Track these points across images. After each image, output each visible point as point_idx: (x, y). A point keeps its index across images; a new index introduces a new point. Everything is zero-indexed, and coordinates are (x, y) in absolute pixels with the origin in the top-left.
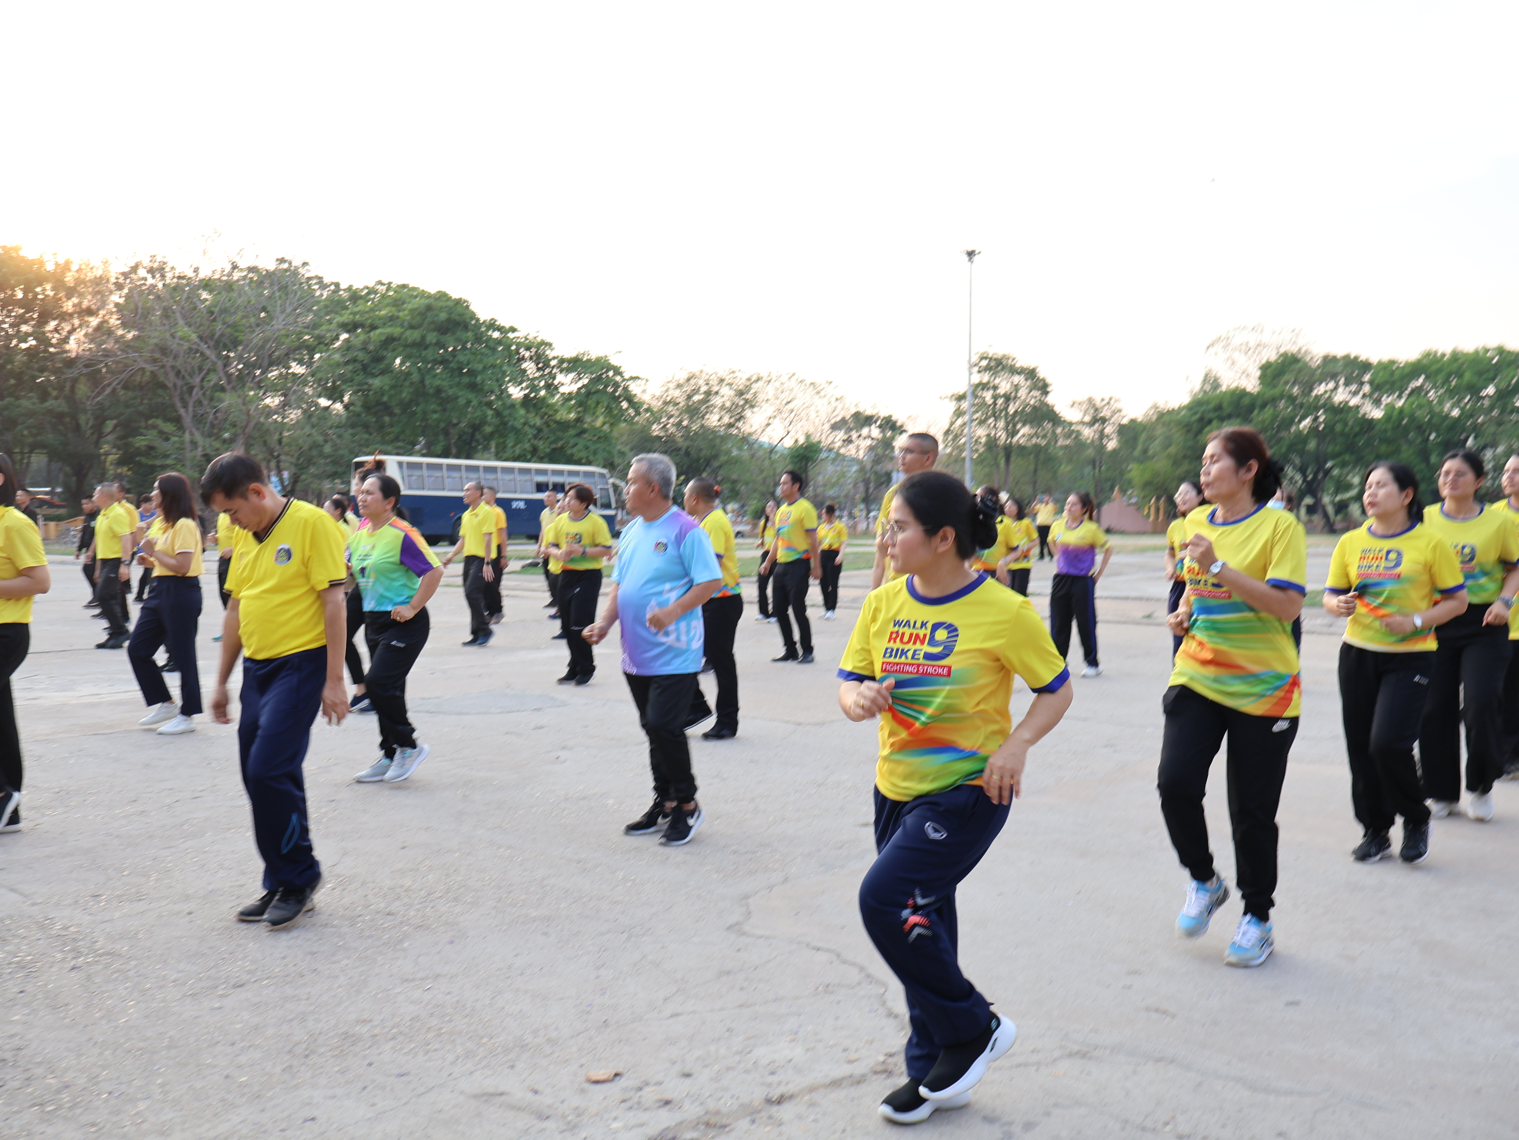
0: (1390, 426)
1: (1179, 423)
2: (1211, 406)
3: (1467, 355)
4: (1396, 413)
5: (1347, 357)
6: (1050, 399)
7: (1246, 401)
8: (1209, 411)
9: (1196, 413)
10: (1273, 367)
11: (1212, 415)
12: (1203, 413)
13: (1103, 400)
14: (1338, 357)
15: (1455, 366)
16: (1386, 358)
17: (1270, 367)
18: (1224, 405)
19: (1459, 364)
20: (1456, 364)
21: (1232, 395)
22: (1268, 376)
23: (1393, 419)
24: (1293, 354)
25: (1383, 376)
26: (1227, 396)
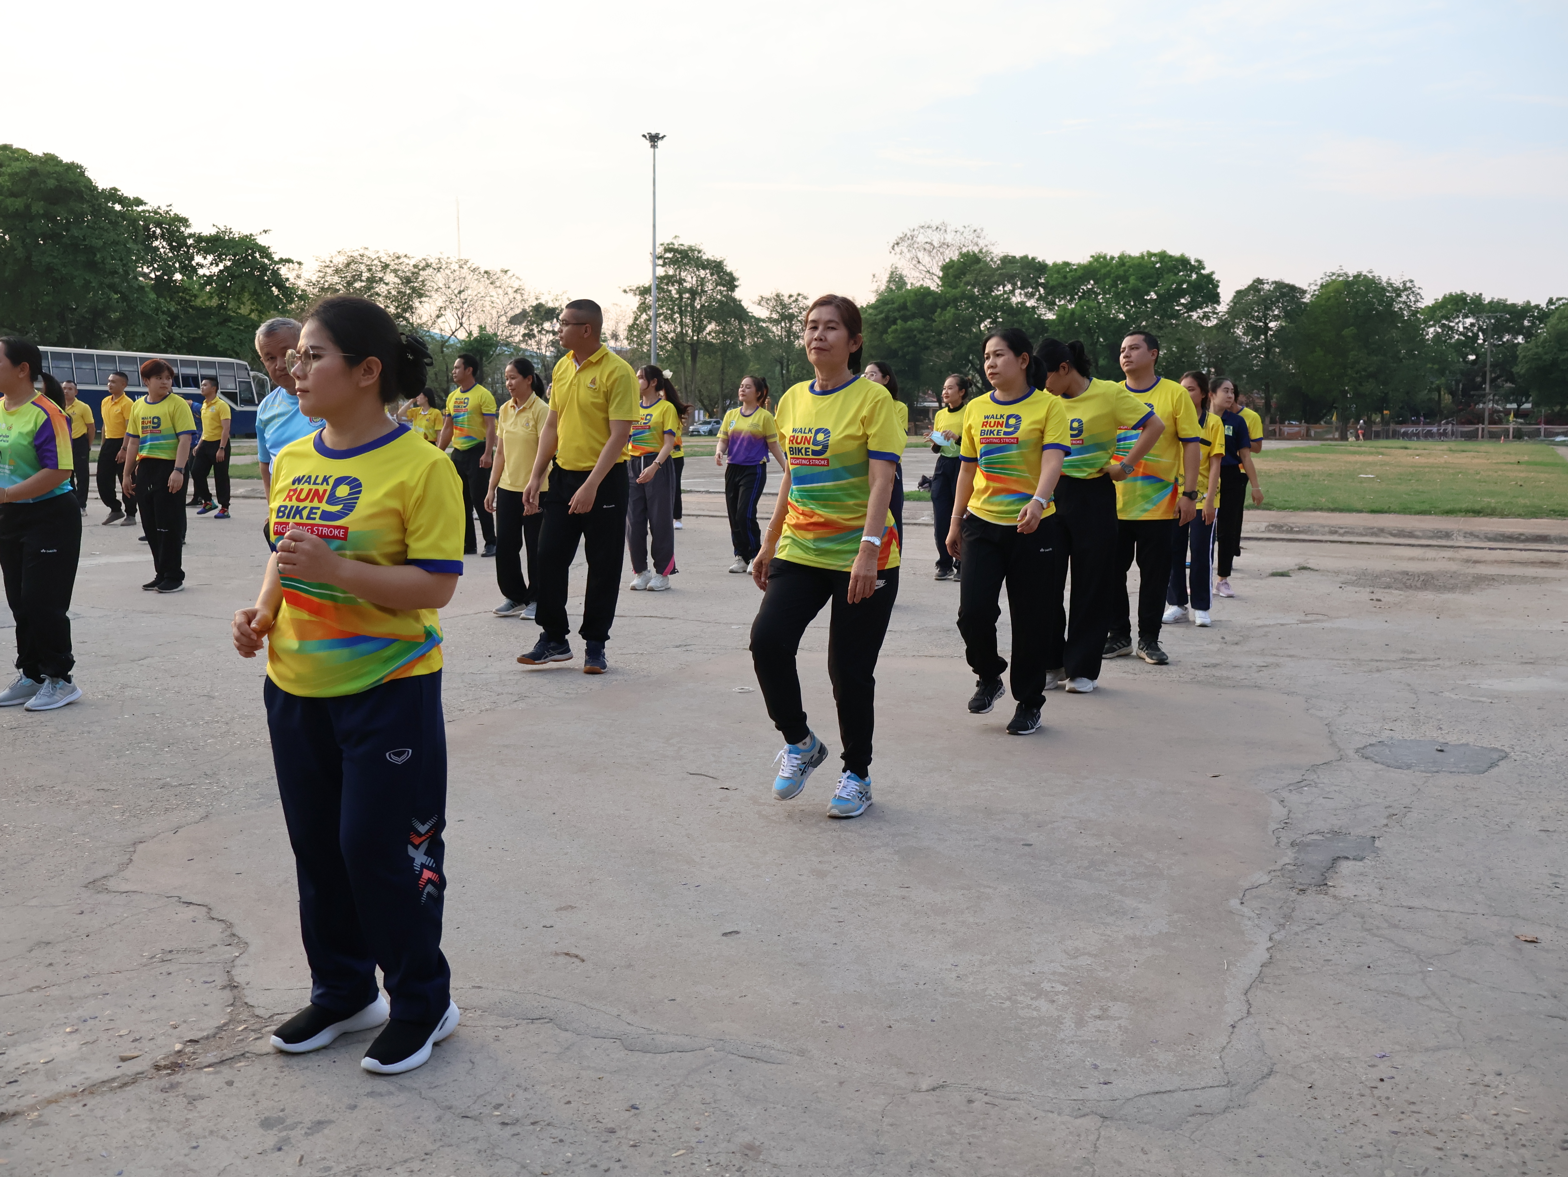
0: (1061, 328)
2: (895, 306)
3: (1133, 259)
4: (1068, 315)
5: (1025, 258)
6: (737, 294)
7: (930, 300)
8: (894, 310)
9: (881, 312)
10: (956, 266)
11: (896, 314)
12: (889, 311)
13: (790, 296)
14: (1017, 257)
15: (1122, 270)
16: (1060, 261)
17: (952, 267)
18: (909, 304)
19: (1126, 268)
20: (1123, 268)
21: (916, 295)
22: (950, 275)
23: (1065, 321)
24: (974, 254)
25: (1057, 278)
26: (912, 294)
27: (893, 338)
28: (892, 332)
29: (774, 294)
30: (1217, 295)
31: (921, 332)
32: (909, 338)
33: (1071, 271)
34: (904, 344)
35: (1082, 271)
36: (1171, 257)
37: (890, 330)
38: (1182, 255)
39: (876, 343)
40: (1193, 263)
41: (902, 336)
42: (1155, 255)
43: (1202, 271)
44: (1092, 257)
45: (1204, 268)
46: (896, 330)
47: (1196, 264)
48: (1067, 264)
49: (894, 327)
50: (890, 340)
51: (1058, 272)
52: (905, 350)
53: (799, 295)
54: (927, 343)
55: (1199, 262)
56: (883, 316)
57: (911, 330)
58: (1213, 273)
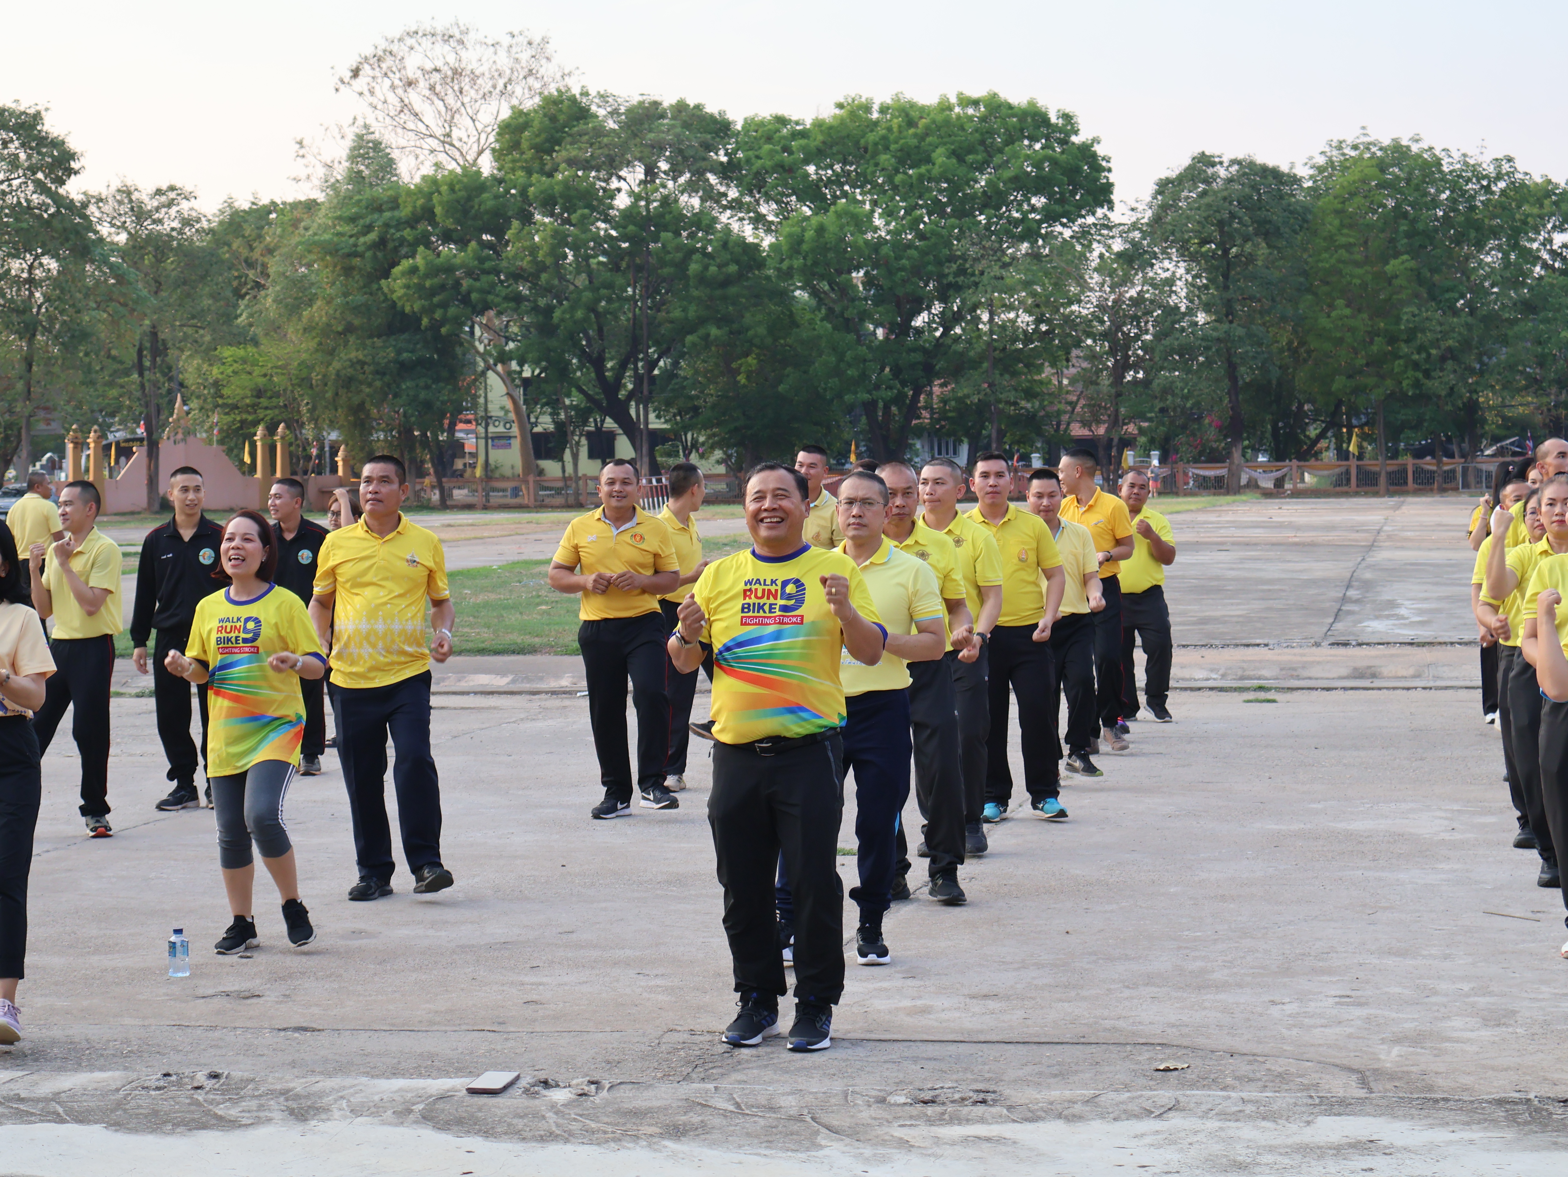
0: (798, 262)
1: (329, 250)
2: (405, 212)
3: (923, 111)
4: (810, 234)
5: (681, 107)
6: (75, 189)
7: (487, 201)
8: (400, 224)
9: (369, 228)
10: (536, 124)
11: (407, 233)
12: (387, 225)
13: (159, 192)
14: (666, 104)
15: (910, 134)
16: (765, 112)
17: (525, 126)
18: (438, 210)
19: (920, 130)
20: (912, 131)
21: (452, 189)
22: (525, 145)
23: (805, 247)
24: (573, 100)
25: (772, 153)
26: (444, 189)
27: (407, 287)
28: (403, 274)
29: (113, 189)
30: (1108, 188)
31: (470, 274)
32: (443, 287)
33: (795, 135)
34: (436, 300)
35: (820, 138)
36: (1010, 107)
37: (397, 270)
38: (1032, 104)
39: (359, 298)
40: (1053, 120)
41: (428, 283)
42: (975, 103)
43: (1074, 139)
44: (840, 106)
45: (1076, 133)
46: (414, 270)
47: (1061, 122)
48: (781, 121)
49: (406, 264)
50: (400, 292)
51: (769, 139)
52: (438, 315)
53: (172, 188)
54: (490, 297)
55: (1067, 117)
56: (373, 236)
57: (449, 269)
58: (1096, 140)
